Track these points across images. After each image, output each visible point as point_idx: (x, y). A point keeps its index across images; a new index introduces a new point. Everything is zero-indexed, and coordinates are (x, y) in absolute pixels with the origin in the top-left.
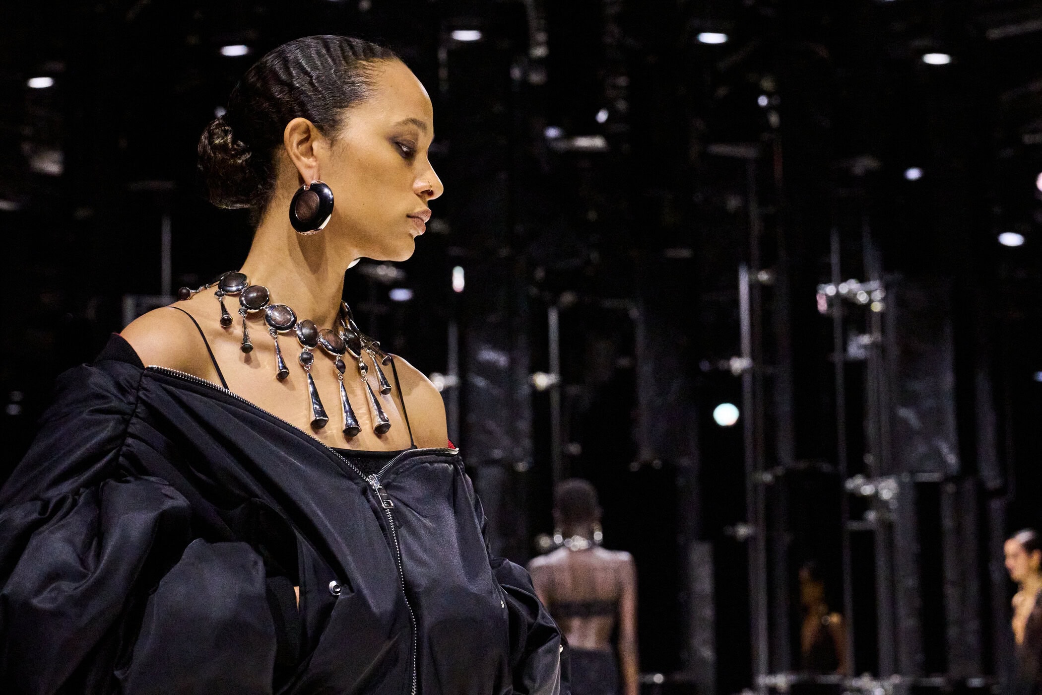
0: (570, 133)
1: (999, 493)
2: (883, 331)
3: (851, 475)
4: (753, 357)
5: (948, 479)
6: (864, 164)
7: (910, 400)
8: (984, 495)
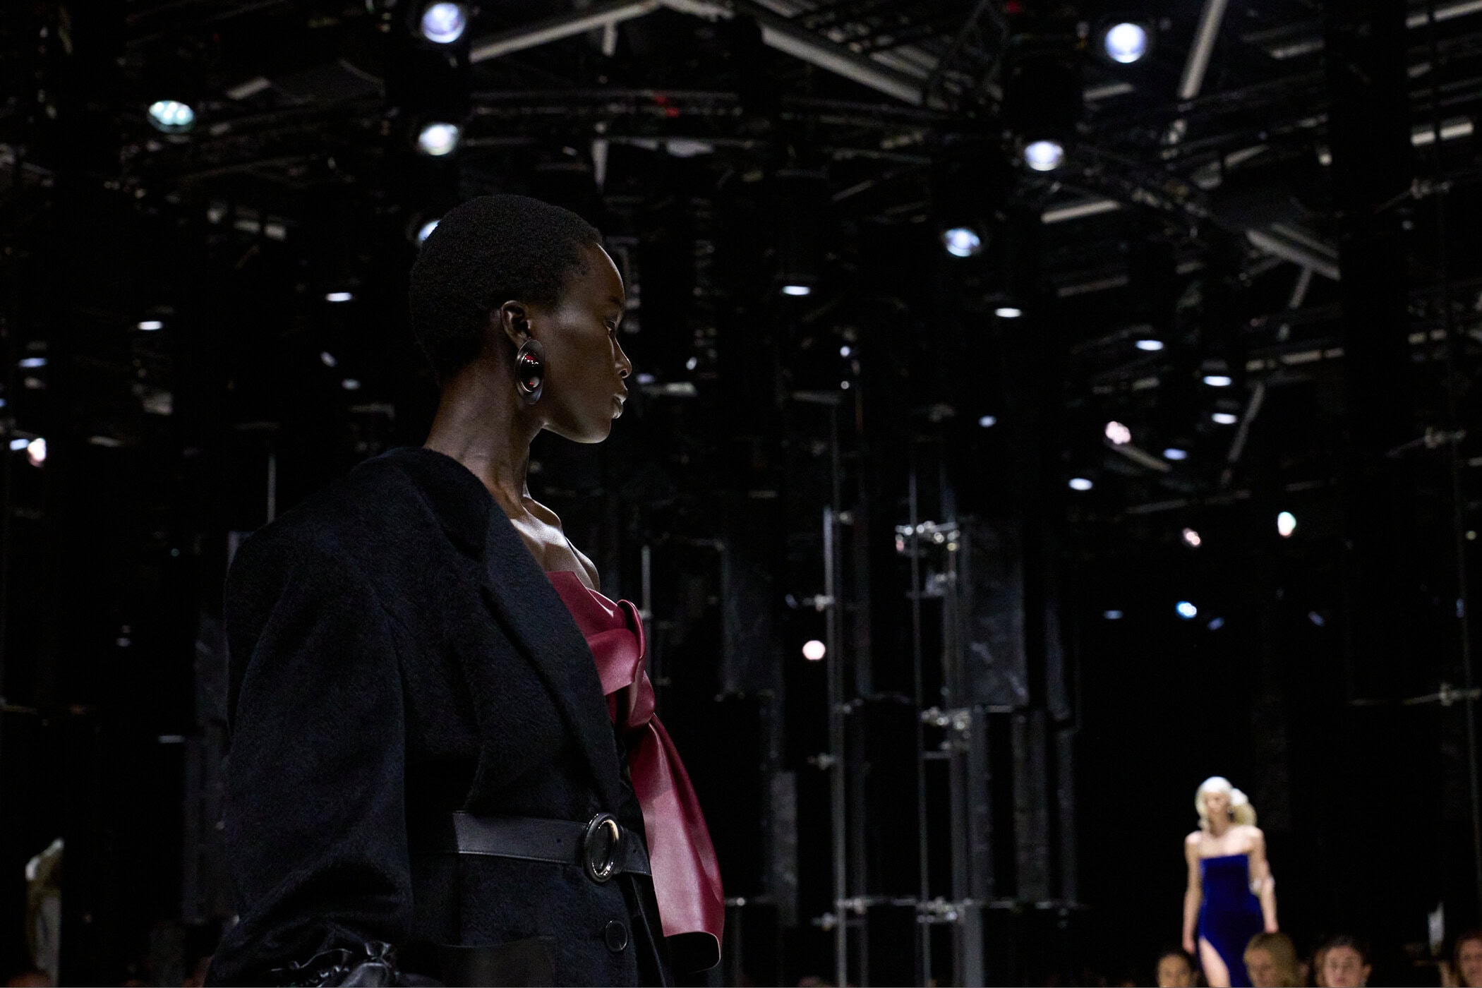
0: (662, 380)
1: (1067, 724)
2: (959, 572)
3: (927, 707)
4: (835, 594)
5: (1019, 710)
6: (940, 412)
7: (982, 635)
8: (1053, 726)
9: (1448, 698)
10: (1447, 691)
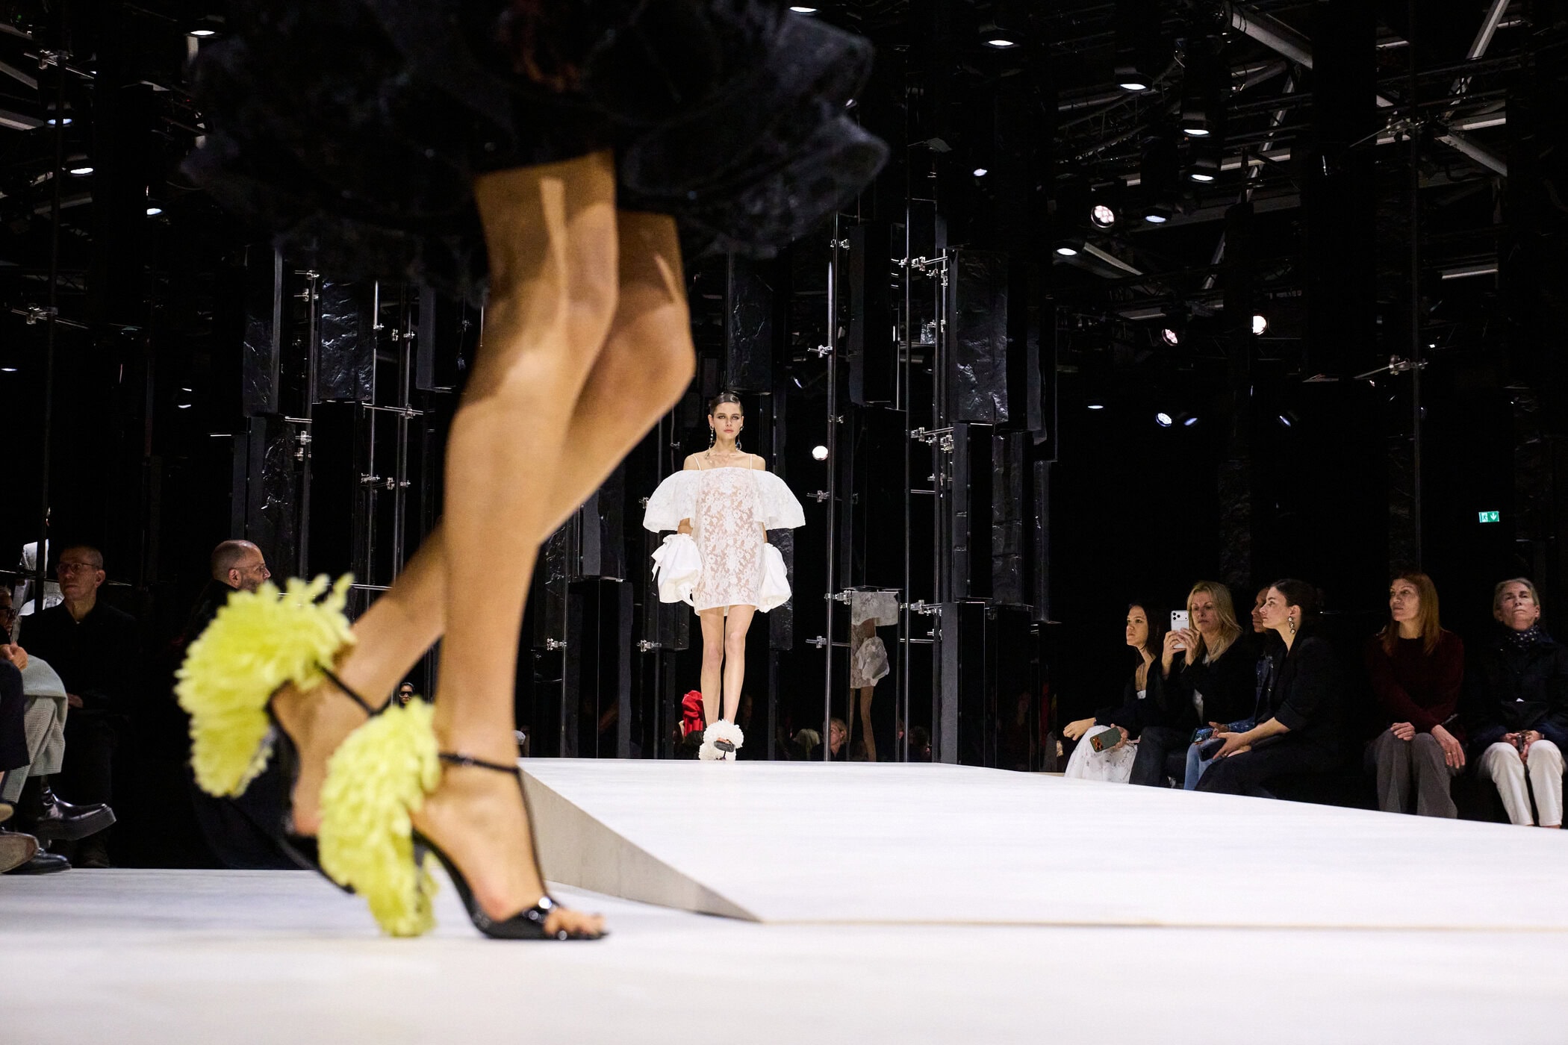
4: (835, 342)
7: (967, 356)
9: (1396, 368)
10: (1396, 362)
